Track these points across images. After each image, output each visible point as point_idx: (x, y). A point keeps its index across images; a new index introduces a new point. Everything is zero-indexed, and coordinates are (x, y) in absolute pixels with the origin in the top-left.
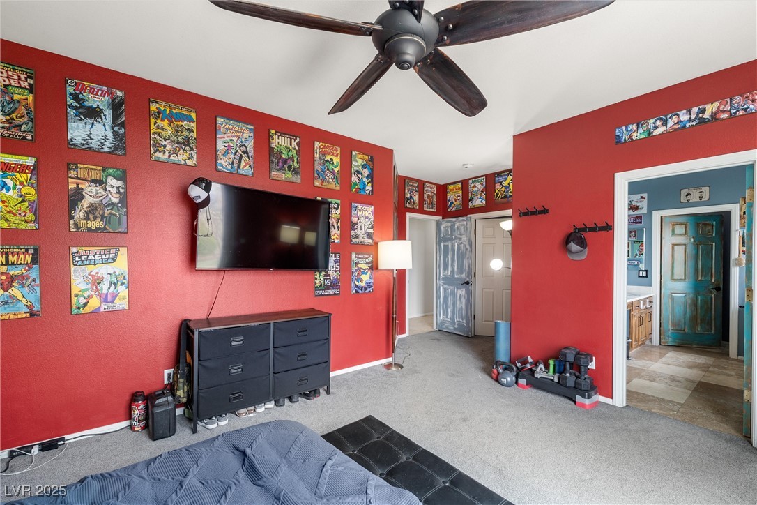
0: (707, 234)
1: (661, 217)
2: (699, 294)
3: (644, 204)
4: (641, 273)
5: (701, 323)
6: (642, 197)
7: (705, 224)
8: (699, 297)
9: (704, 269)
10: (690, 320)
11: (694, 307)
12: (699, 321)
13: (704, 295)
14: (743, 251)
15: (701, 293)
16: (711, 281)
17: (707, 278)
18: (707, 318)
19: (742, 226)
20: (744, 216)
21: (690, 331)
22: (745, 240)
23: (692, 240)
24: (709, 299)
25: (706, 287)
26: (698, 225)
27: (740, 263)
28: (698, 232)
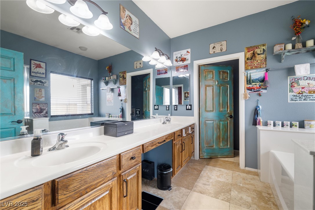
0: (225, 79)
1: (199, 66)
2: (221, 121)
3: (188, 57)
4: (188, 106)
5: (222, 140)
6: (188, 52)
7: (223, 72)
8: (221, 123)
9: (224, 103)
10: (216, 139)
11: (218, 130)
12: (221, 139)
13: (223, 121)
14: (247, 88)
15: (222, 120)
16: (228, 111)
17: (225, 109)
18: (226, 137)
19: (246, 69)
20: (248, 61)
21: (216, 147)
22: (250, 79)
23: (217, 83)
24: (226, 124)
25: (225, 116)
26: (220, 72)
27: (245, 97)
28: (220, 77)
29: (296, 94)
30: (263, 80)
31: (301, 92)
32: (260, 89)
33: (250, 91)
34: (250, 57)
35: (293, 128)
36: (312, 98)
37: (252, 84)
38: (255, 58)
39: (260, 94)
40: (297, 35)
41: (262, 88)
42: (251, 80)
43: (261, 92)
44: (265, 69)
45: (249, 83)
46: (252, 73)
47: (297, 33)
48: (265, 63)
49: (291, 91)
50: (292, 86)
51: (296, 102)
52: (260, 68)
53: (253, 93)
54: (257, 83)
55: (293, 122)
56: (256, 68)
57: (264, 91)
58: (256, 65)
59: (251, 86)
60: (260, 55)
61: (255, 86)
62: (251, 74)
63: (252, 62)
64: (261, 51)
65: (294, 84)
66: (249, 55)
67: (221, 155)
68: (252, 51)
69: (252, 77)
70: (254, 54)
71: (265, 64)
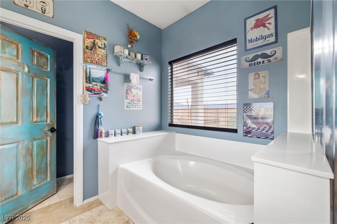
0: (42, 67)
2: (34, 139)
5: (37, 174)
7: (40, 54)
8: (35, 143)
9: (40, 108)
10: (24, 176)
11: (29, 158)
12: (35, 173)
13: (39, 139)
14: (86, 88)
15: (37, 137)
16: (47, 121)
17: (42, 119)
18: (43, 166)
19: (85, 61)
20: (87, 50)
21: (25, 192)
22: (89, 76)
23: (26, 70)
24: (45, 143)
25: (42, 129)
26: (33, 52)
27: (84, 100)
28: (32, 61)
29: (129, 101)
30: (104, 81)
31: (133, 100)
32: (101, 91)
33: (90, 93)
34: (89, 45)
35: (129, 135)
36: (138, 106)
37: (92, 84)
38: (96, 51)
39: (101, 98)
40: (132, 44)
41: (103, 91)
42: (91, 78)
43: (102, 96)
44: (106, 69)
45: (89, 82)
46: (93, 69)
47: (131, 42)
48: (106, 60)
49: (127, 98)
50: (127, 93)
51: (130, 109)
52: (101, 65)
53: (94, 95)
54: (98, 84)
55: (129, 129)
56: (97, 63)
57: (105, 95)
58: (96, 59)
59: (90, 85)
60: (101, 49)
61: (96, 87)
62: (91, 70)
63: (92, 54)
64: (102, 45)
65: (128, 91)
66: (89, 42)
67: (34, 203)
68: (92, 38)
69: (92, 74)
70: (94, 44)
71: (106, 62)
